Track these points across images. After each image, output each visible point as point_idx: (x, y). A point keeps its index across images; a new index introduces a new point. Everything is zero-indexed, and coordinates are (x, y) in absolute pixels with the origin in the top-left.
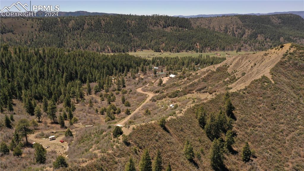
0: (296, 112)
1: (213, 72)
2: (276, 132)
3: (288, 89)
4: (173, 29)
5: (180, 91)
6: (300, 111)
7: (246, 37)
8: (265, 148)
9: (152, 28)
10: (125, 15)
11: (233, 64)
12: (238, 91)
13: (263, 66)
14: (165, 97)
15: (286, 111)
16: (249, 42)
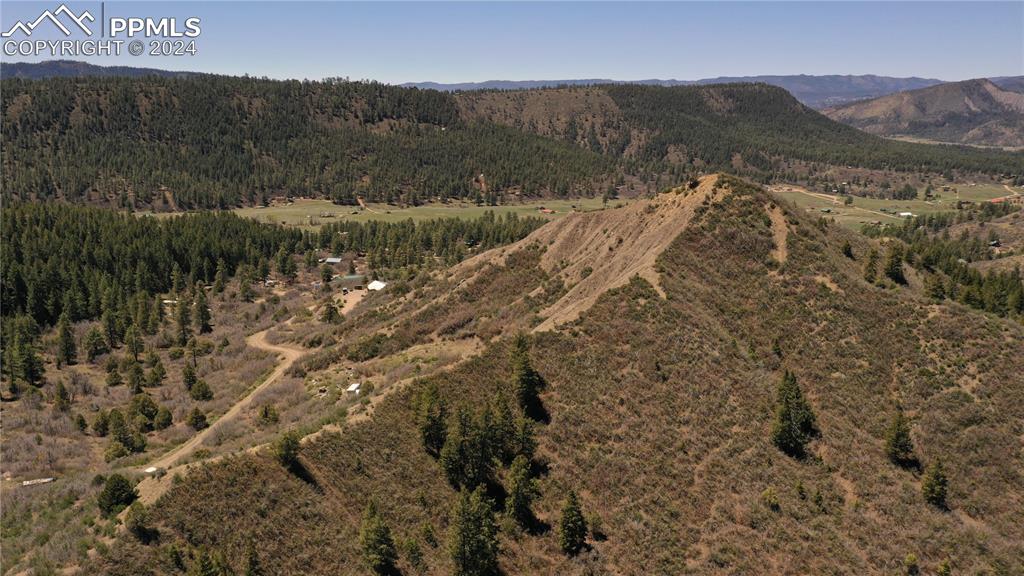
0: (725, 384)
1: (496, 270)
2: (667, 450)
3: (705, 316)
4: (397, 125)
5: (389, 335)
6: (736, 382)
7: (633, 152)
8: (632, 504)
9: (326, 124)
10: (227, 78)
11: (557, 243)
12: (556, 327)
13: (641, 245)
14: (336, 360)
15: (696, 383)
16: (641, 170)
